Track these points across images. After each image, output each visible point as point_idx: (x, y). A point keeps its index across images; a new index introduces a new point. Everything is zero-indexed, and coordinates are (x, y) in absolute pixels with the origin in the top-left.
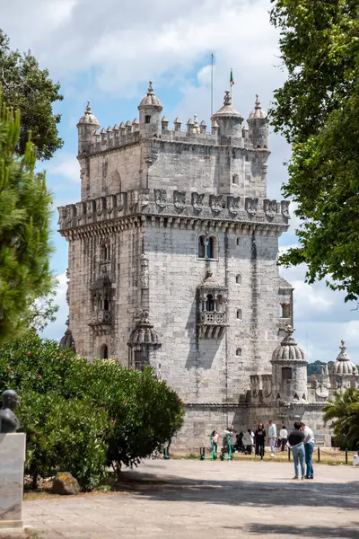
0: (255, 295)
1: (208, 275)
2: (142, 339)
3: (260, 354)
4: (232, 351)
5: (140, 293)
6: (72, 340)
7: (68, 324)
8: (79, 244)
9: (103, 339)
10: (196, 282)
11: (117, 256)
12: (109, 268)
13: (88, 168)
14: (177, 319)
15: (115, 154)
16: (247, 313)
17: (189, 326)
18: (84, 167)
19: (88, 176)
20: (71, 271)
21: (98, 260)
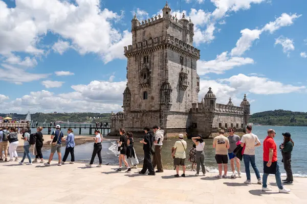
0: (192, 78)
1: (182, 69)
2: (168, 88)
3: (193, 97)
4: (187, 95)
5: (165, 72)
6: (129, 90)
7: (127, 85)
8: (132, 59)
9: (145, 89)
10: (179, 71)
11: (152, 60)
12: (148, 65)
13: (136, 34)
14: (175, 82)
15: (149, 27)
16: (190, 83)
17: (178, 85)
18: (134, 34)
19: (136, 36)
20: (128, 68)
21: (142, 63)
